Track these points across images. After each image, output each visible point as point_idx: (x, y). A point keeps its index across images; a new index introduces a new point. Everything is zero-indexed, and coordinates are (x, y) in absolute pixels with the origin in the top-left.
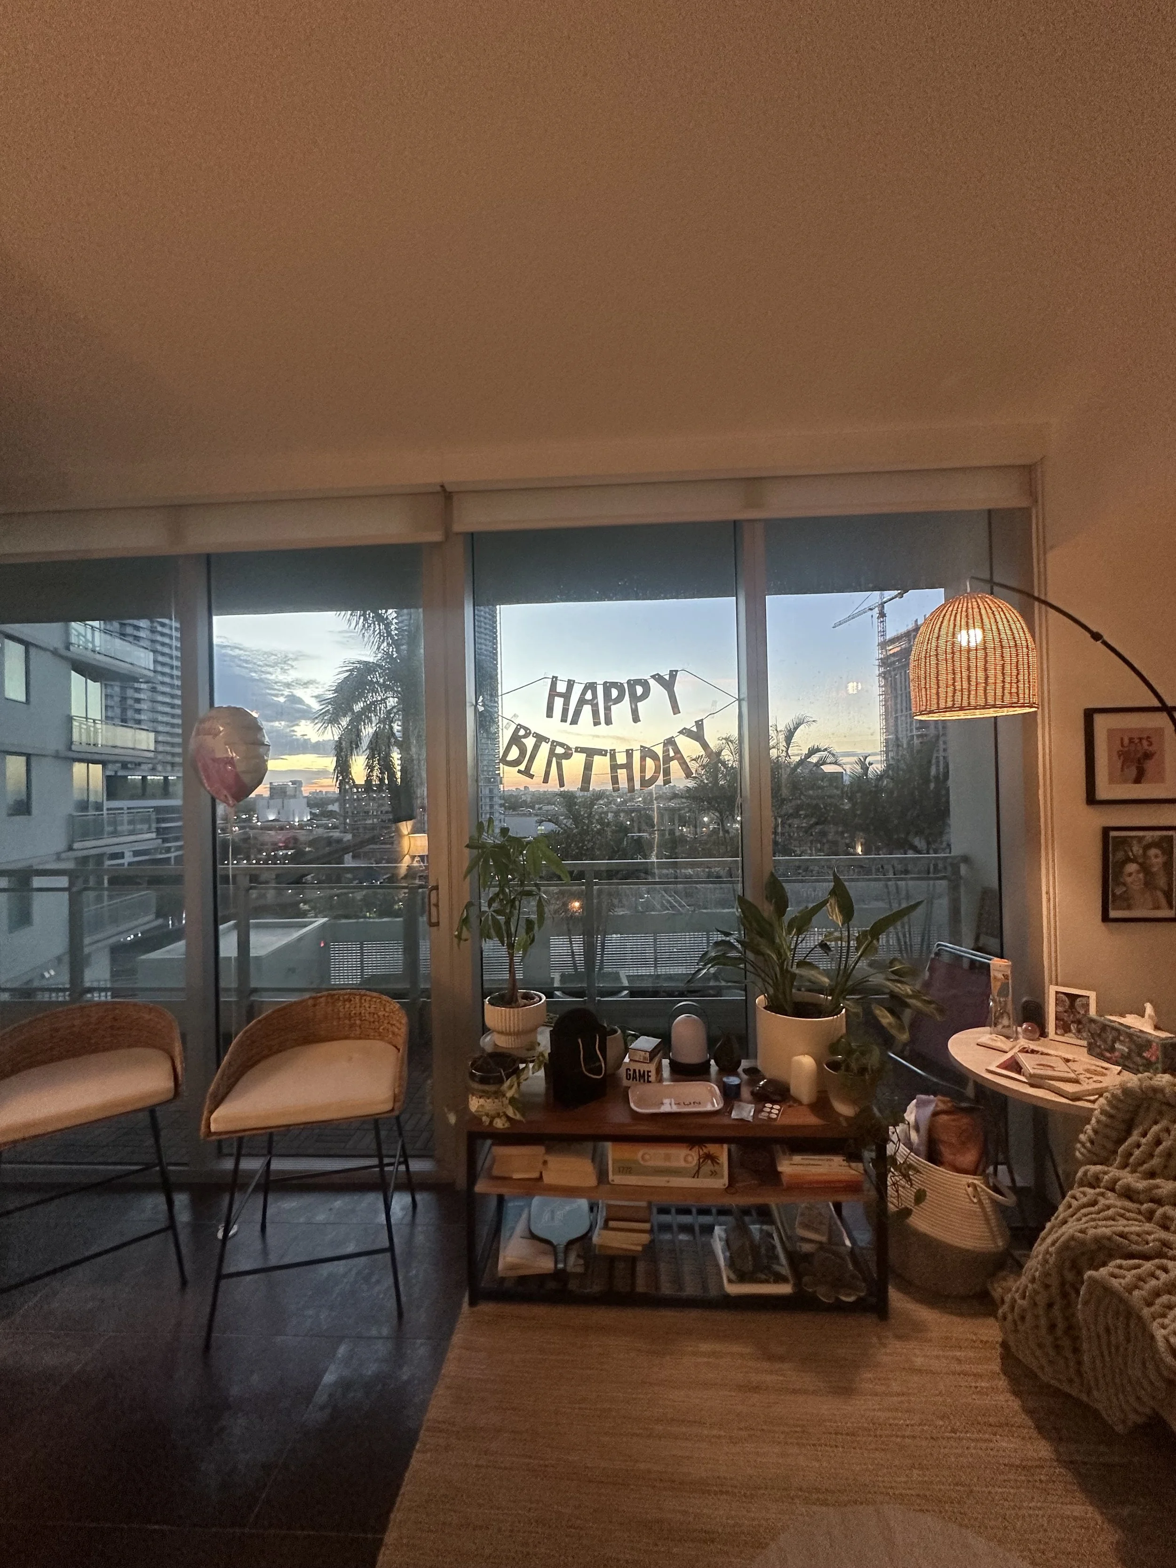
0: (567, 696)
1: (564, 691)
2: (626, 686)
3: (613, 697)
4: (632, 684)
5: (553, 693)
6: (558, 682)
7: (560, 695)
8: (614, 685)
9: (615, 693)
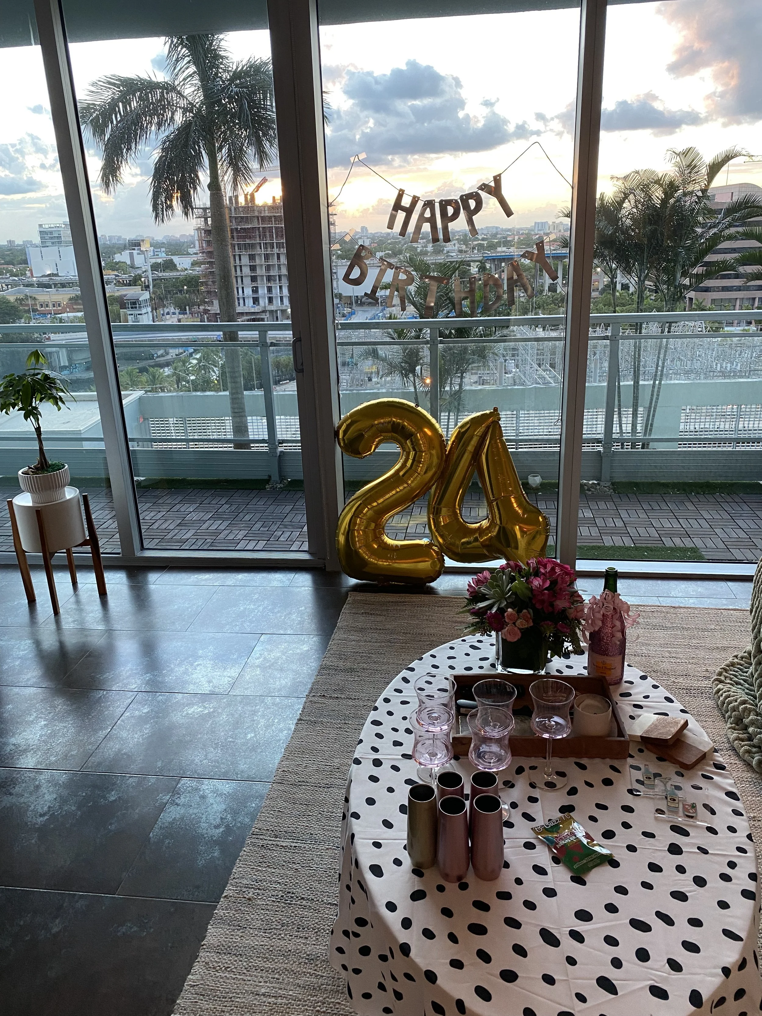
0: (409, 211)
1: (408, 206)
2: (459, 201)
3: (449, 215)
4: (465, 198)
5: (397, 206)
6: (404, 195)
7: (404, 209)
8: (449, 202)
9: (450, 210)
